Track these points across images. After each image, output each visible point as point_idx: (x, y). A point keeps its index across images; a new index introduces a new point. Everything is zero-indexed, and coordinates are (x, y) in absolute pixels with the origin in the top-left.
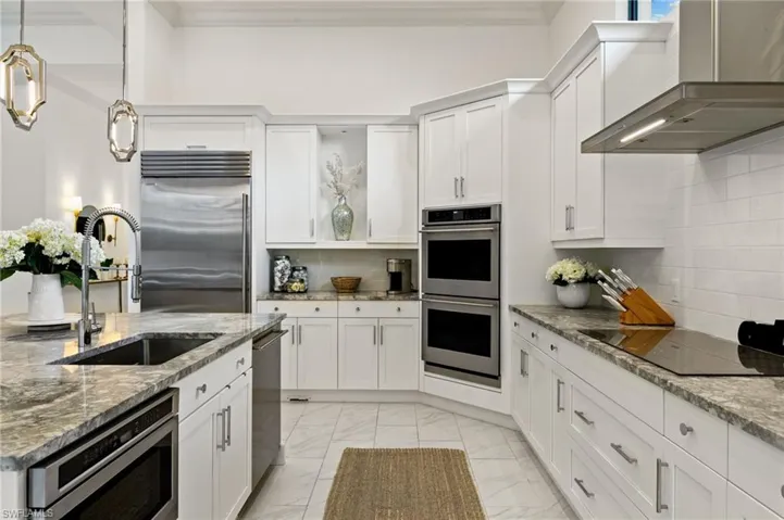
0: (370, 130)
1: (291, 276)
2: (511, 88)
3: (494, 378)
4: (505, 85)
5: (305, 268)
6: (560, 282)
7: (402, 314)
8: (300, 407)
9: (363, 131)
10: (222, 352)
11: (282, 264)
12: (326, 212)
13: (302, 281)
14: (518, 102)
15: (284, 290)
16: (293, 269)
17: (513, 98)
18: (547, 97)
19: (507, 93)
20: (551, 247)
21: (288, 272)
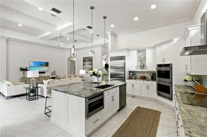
0: (147, 50)
1: (133, 76)
2: (174, 40)
3: (171, 99)
4: (172, 39)
5: (135, 74)
6: (186, 81)
7: (152, 84)
8: (133, 98)
9: (145, 50)
10: (112, 88)
11: (131, 74)
12: (139, 64)
13: (134, 77)
14: (176, 43)
15: (131, 78)
16: (133, 74)
17: (174, 42)
18: (184, 40)
19: (173, 41)
20: (185, 73)
21: (132, 75)
